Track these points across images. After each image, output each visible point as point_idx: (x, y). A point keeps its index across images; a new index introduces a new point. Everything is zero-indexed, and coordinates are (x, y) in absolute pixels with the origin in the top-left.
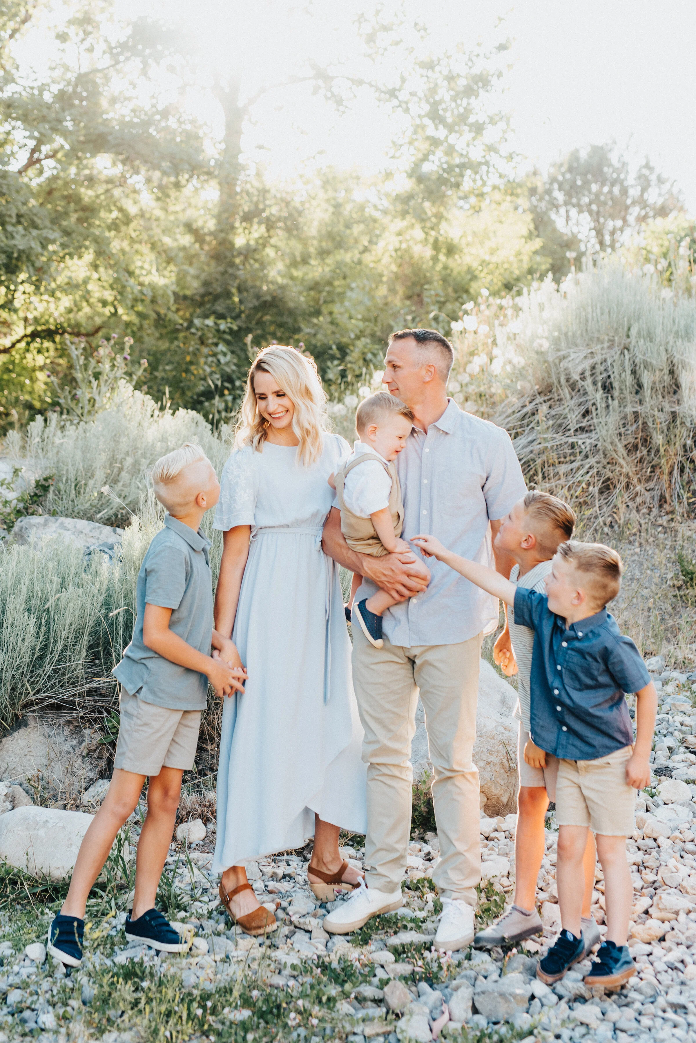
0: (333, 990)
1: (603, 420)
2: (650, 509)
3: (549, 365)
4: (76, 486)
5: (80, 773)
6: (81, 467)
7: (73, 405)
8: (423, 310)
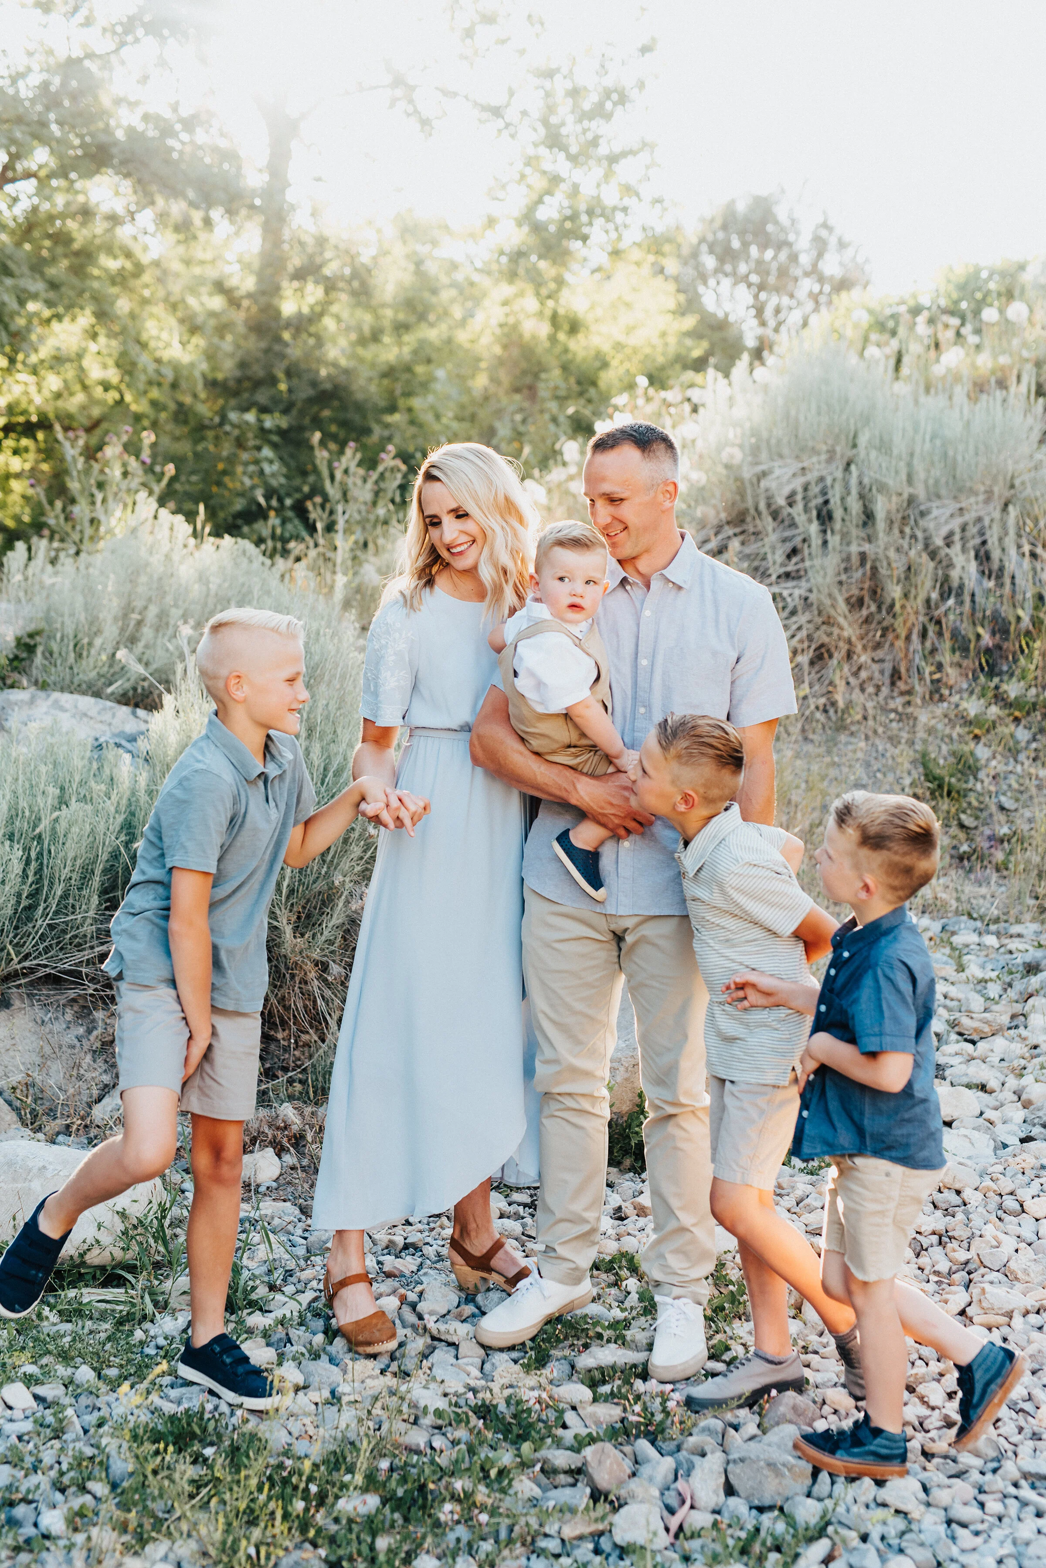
0: (506, 1457)
1: (817, 562)
2: (878, 688)
3: (743, 483)
4: (75, 645)
5: (88, 1076)
6: (82, 618)
7: (68, 528)
8: (537, 408)
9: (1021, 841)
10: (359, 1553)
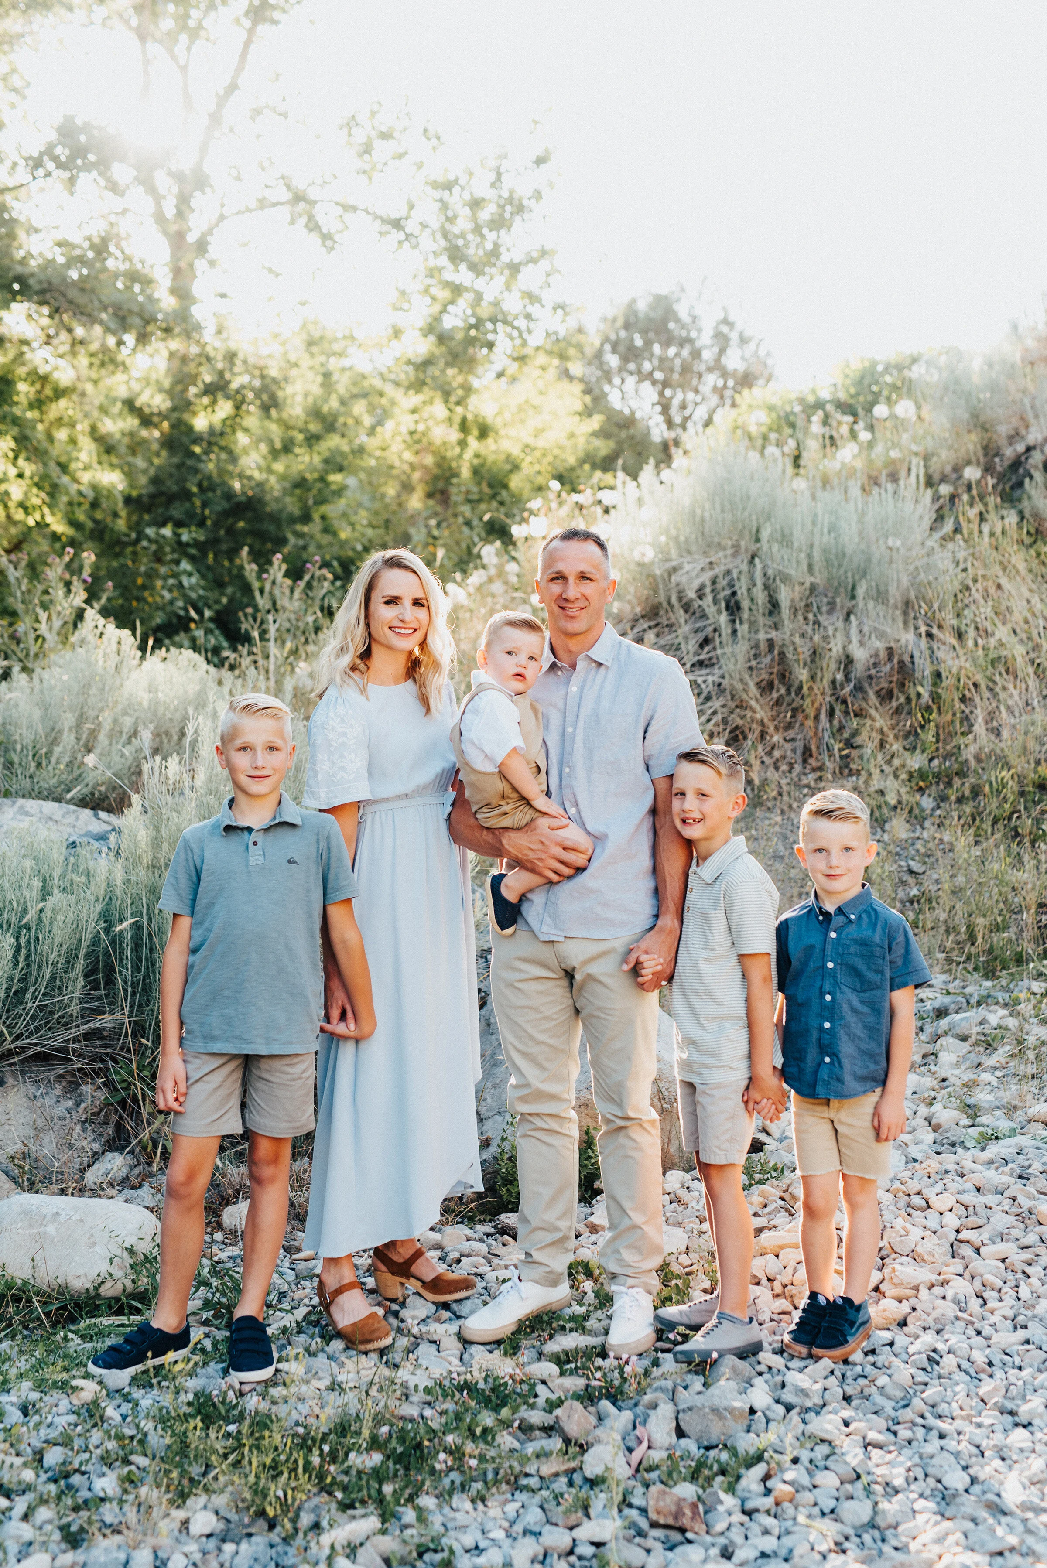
0: (487, 1419)
1: (728, 650)
2: (791, 766)
3: (655, 579)
4: (35, 755)
5: (79, 1144)
6: (40, 731)
7: (13, 646)
8: (450, 512)
9: (930, 901)
10: (370, 1497)
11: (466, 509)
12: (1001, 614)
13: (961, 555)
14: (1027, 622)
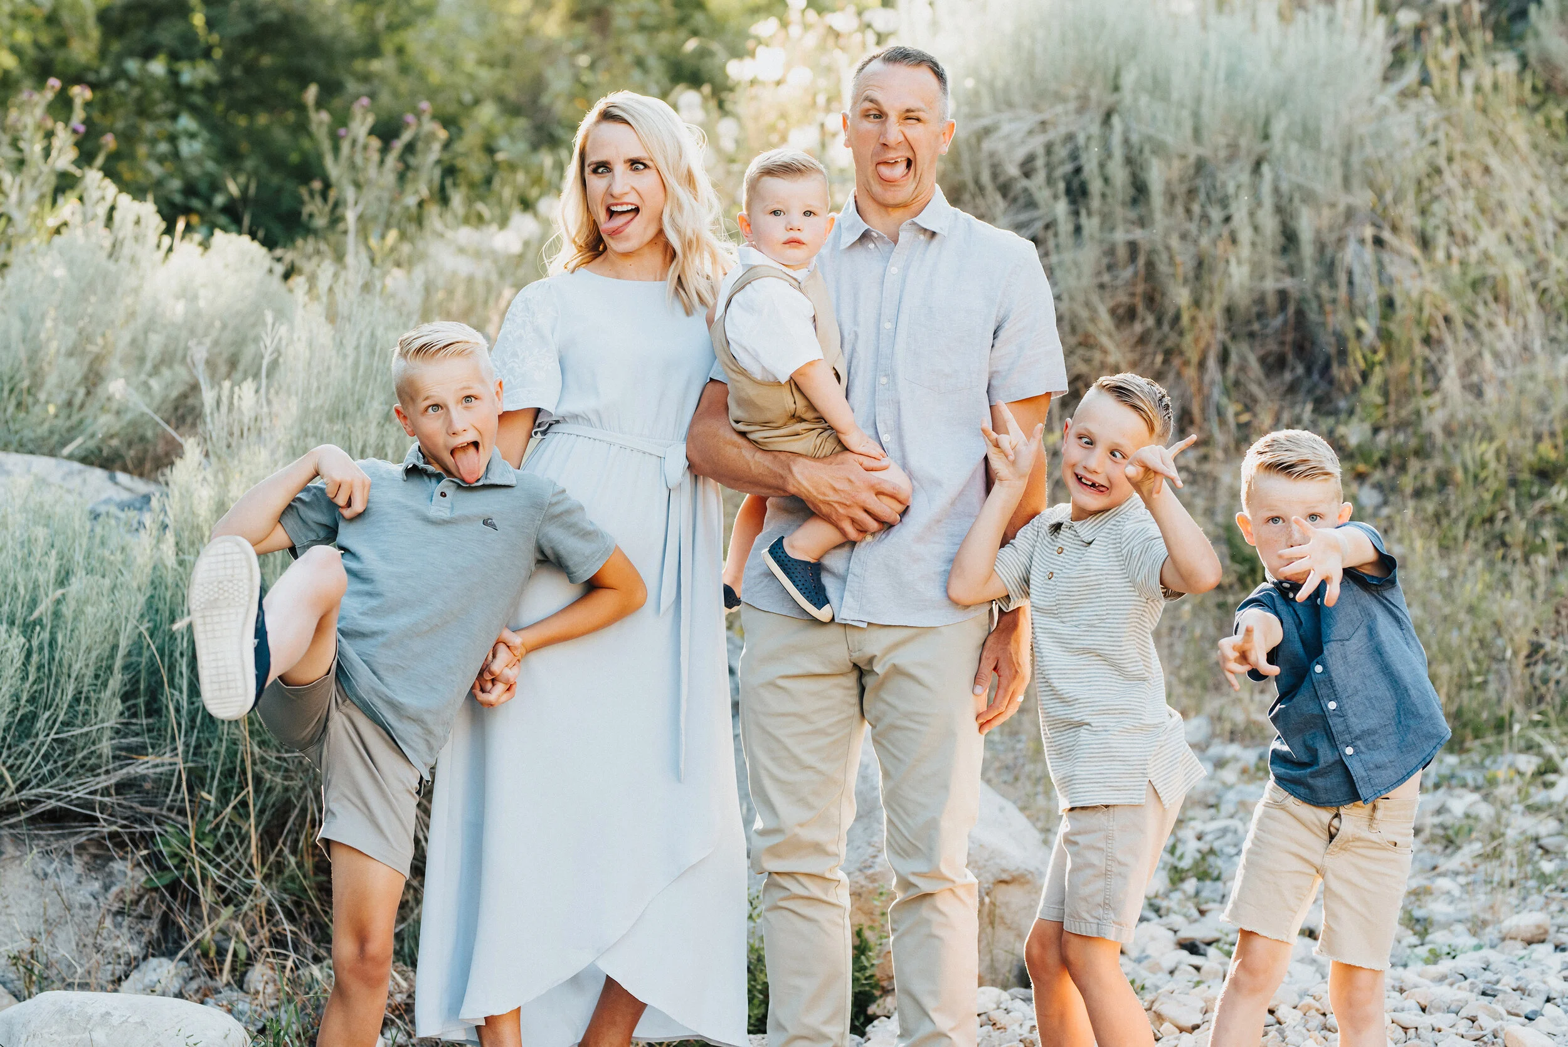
5: (110, 946)
11: (638, 42)
12: (1490, 211)
13: (1430, 119)
14: (1527, 224)
